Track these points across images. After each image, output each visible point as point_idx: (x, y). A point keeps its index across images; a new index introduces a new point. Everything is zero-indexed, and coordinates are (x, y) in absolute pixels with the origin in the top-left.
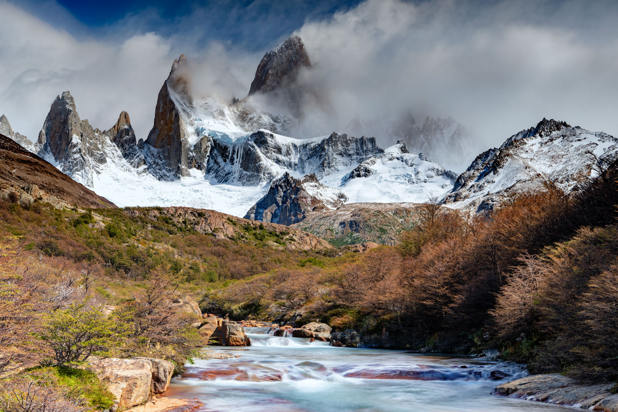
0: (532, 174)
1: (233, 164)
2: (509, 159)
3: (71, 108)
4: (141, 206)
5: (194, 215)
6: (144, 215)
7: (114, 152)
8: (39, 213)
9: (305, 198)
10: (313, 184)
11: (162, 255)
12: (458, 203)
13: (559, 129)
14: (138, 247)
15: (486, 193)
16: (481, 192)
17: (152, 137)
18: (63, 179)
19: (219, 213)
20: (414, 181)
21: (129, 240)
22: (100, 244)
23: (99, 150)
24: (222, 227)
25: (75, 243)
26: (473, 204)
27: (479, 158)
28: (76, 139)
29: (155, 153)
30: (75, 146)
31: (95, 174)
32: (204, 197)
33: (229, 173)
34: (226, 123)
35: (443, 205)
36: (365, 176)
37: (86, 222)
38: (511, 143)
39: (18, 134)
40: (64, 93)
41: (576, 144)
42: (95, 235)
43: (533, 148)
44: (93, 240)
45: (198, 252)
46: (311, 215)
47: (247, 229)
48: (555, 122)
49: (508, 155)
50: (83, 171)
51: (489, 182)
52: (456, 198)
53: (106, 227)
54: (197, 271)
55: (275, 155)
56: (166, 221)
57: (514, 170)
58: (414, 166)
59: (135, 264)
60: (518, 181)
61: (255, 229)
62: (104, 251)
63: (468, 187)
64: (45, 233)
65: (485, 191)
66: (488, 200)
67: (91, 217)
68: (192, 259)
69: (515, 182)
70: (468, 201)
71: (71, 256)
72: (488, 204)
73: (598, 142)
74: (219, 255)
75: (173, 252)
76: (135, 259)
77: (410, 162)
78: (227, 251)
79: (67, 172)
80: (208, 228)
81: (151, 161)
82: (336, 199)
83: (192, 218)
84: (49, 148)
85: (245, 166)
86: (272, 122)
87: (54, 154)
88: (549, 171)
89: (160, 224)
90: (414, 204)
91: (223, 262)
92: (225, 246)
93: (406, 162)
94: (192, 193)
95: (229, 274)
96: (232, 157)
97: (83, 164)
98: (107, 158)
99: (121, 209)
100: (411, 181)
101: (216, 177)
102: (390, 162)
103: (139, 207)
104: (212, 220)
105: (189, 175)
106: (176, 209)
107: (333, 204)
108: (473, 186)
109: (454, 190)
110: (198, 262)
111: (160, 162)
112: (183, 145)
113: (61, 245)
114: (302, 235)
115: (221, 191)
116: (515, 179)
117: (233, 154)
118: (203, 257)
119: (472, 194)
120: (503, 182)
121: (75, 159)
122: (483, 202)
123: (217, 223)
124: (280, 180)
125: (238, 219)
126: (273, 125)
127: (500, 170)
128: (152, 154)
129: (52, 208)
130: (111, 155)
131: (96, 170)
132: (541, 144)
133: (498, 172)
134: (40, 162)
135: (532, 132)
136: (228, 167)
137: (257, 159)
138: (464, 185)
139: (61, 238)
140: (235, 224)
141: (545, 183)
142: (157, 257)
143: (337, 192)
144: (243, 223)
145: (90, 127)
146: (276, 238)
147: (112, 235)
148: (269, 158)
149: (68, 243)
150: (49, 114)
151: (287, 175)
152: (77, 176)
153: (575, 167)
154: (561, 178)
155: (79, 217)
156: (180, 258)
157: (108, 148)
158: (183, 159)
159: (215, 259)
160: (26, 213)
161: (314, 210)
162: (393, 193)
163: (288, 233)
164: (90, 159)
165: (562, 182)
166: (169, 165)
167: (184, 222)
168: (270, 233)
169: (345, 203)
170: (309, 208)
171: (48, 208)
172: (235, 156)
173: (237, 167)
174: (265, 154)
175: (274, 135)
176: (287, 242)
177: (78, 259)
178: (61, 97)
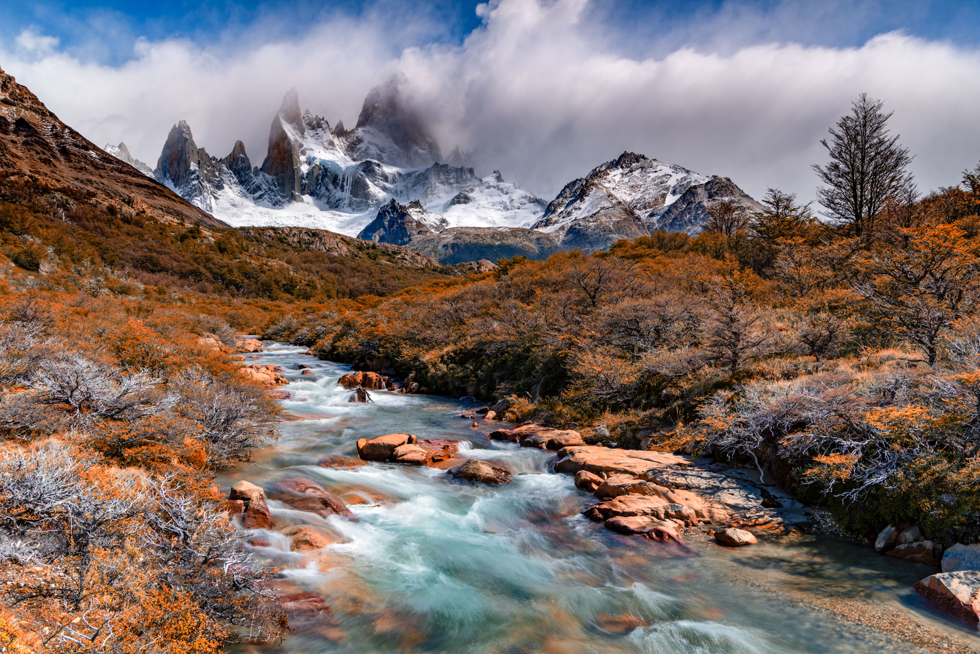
0: (614, 201)
1: (343, 191)
2: (594, 189)
3: (188, 137)
4: (256, 226)
5: (309, 235)
6: (259, 234)
7: (231, 179)
8: (141, 227)
9: (411, 222)
10: (418, 210)
11: (276, 271)
12: (549, 228)
13: (638, 161)
14: (251, 263)
15: (574, 219)
16: (569, 218)
17: (267, 165)
18: (181, 203)
19: (333, 233)
20: (509, 207)
21: (240, 256)
22: (208, 260)
23: (217, 177)
24: (336, 246)
25: (181, 258)
26: (562, 228)
27: (567, 187)
28: (193, 166)
29: (270, 181)
30: (194, 172)
31: (213, 200)
32: (317, 222)
33: (340, 200)
34: (336, 153)
35: (536, 230)
36: (465, 203)
37: (194, 237)
38: (596, 174)
39: (137, 161)
40: (180, 122)
41: (653, 175)
42: (204, 251)
43: (614, 178)
44: (200, 255)
45: (314, 268)
46: (416, 238)
47: (360, 248)
48: (635, 155)
49: (593, 184)
50: (201, 197)
51: (576, 209)
52: (547, 223)
53: (215, 242)
54: (314, 287)
55: (382, 183)
56: (281, 240)
57: (598, 198)
58: (509, 195)
59: (246, 281)
60: (602, 208)
61: (368, 248)
62: (213, 267)
63: (557, 213)
64: (147, 248)
65: (573, 217)
66: (576, 225)
67: (199, 232)
68: (309, 276)
69: (599, 209)
70: (557, 226)
71: (175, 272)
72: (575, 229)
73: (672, 174)
74: (336, 272)
75: (288, 269)
76: (247, 275)
77: (505, 190)
78: (344, 268)
79: (186, 198)
80: (322, 247)
81: (266, 188)
82: (438, 224)
83: (306, 238)
84: (168, 175)
85: (354, 193)
86: (379, 153)
87: (173, 180)
88: (628, 199)
89: (276, 242)
90: (509, 228)
91: (340, 279)
92: (342, 263)
93: (502, 190)
94: (306, 218)
95: (347, 290)
96: (342, 184)
97: (200, 190)
98: (224, 185)
99: (236, 229)
100: (506, 208)
101: (328, 203)
102: (487, 190)
103: (253, 227)
104: (327, 239)
105: (302, 201)
106: (291, 229)
107: (436, 228)
108: (562, 212)
109: (544, 216)
110: (314, 278)
111: (275, 189)
112: (296, 172)
113: (164, 260)
114: (413, 254)
115: (332, 216)
116: (599, 206)
117: (343, 181)
118: (320, 273)
119: (561, 220)
120: (588, 208)
121: (194, 185)
122: (571, 227)
123: (331, 243)
124: (387, 206)
125: (352, 239)
126: (380, 155)
127: (586, 198)
128: (267, 181)
129: (156, 222)
130: (228, 182)
131: (214, 196)
132: (622, 174)
133: (584, 199)
134: (158, 187)
135: (614, 165)
136: (338, 194)
137: (366, 186)
138: (554, 211)
139: (165, 253)
140: (348, 244)
141: (626, 210)
142: (271, 273)
143: (440, 217)
144: (356, 243)
145: (207, 155)
146: (388, 257)
147: (222, 250)
148: (377, 186)
149: (172, 258)
150: (167, 142)
151: (393, 201)
152: (196, 201)
153: (651, 195)
154: (639, 205)
155: (186, 232)
156: (295, 275)
157: (225, 175)
158: (297, 186)
159: (332, 275)
160: (126, 227)
161: (419, 233)
162: (490, 219)
163: (400, 253)
164: (208, 185)
165: (640, 209)
166: (283, 191)
167: (299, 242)
168: (383, 252)
169: (447, 228)
170: (414, 232)
171: (152, 222)
172: (345, 184)
173: (346, 195)
174: (373, 182)
175: (381, 164)
176: (399, 261)
177: (183, 276)
178: (177, 126)
